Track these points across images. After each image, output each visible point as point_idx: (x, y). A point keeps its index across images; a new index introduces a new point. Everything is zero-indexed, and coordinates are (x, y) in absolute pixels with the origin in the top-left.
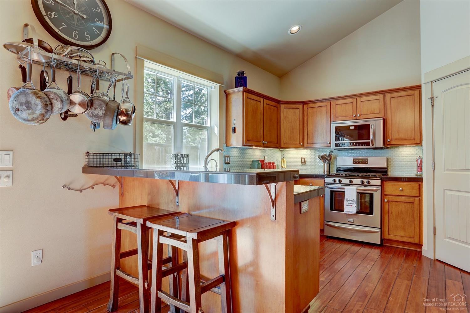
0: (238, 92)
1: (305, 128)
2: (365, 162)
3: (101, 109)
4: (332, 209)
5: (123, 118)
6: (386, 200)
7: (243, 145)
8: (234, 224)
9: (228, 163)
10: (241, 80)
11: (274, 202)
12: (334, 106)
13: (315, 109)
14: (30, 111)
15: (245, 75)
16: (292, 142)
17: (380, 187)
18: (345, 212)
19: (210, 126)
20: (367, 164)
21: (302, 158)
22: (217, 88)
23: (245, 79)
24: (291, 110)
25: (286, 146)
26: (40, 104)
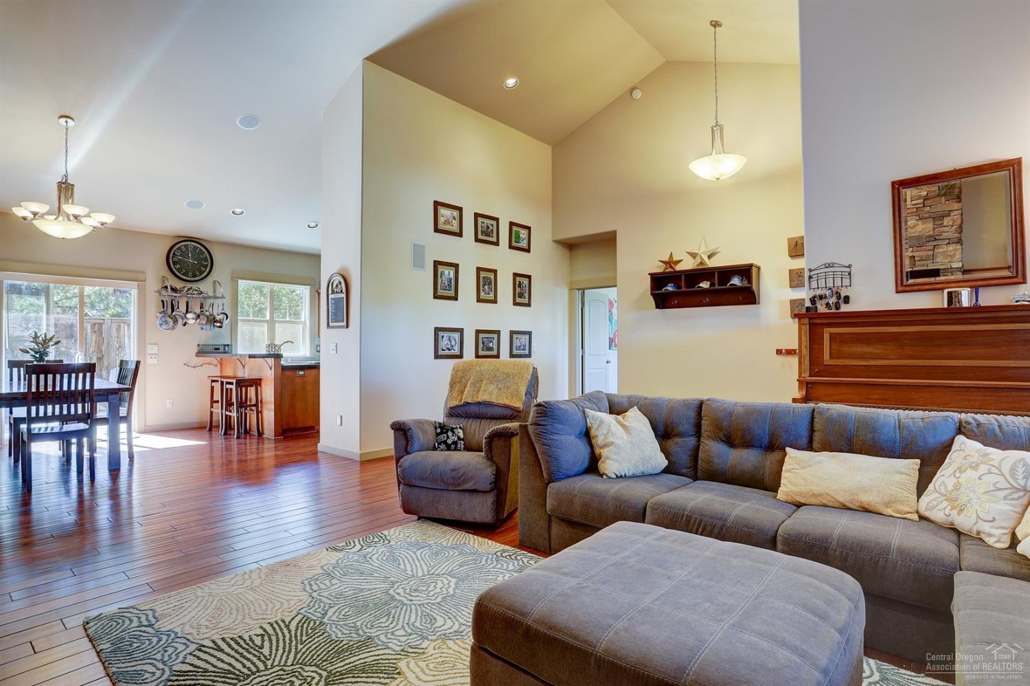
3: (205, 319)
5: (218, 324)
14: (167, 325)
19: (303, 320)
26: (171, 321)
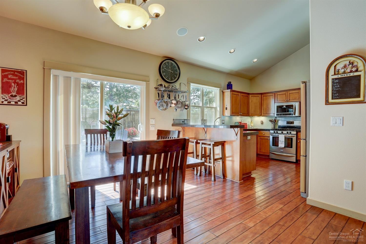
0: (228, 91)
1: (262, 106)
2: (292, 123)
3: (180, 105)
4: (273, 145)
5: (186, 107)
6: (298, 141)
7: (230, 115)
8: (225, 142)
9: (224, 123)
10: (229, 86)
11: (236, 135)
12: (277, 95)
13: (268, 97)
14: (163, 107)
15: (231, 83)
16: (255, 113)
17: (296, 135)
18: (279, 147)
19: (215, 107)
20: (293, 124)
21: (261, 121)
22: (218, 90)
23: (231, 85)
24: (255, 97)
25: (252, 115)
26: (165, 105)
